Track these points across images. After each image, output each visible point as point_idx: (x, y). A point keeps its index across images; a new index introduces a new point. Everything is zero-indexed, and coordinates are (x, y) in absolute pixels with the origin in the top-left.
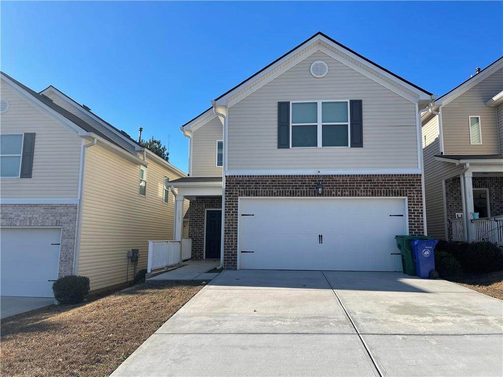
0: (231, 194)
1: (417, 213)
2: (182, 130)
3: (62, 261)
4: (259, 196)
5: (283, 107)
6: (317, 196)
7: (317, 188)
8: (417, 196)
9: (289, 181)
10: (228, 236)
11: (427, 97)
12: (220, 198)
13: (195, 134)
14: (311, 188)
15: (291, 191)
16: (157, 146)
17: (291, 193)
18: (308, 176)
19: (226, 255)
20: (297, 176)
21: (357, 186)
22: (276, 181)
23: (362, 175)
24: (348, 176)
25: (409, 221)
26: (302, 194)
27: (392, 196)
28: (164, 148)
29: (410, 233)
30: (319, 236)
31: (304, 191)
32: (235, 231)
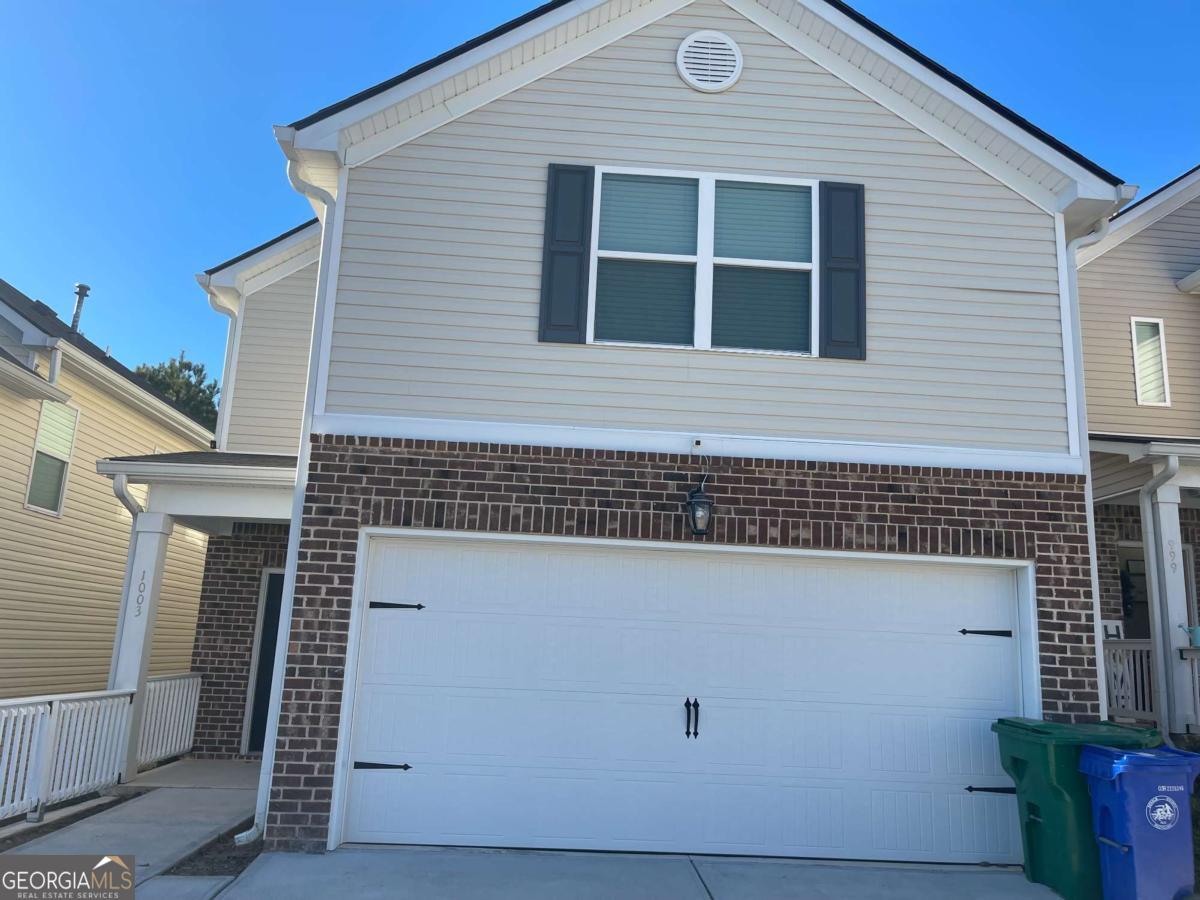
0: (330, 511)
1: (1074, 628)
2: (206, 286)
4: (449, 527)
5: (568, 186)
6: (688, 539)
7: (690, 507)
8: (1070, 560)
9: (578, 472)
12: (283, 527)
14: (663, 507)
15: (581, 513)
17: (581, 522)
18: (652, 456)
20: (610, 454)
21: (844, 507)
22: (524, 469)
23: (864, 467)
24: (812, 465)
25: (1043, 660)
26: (628, 530)
27: (978, 554)
29: (1046, 706)
30: (688, 704)
31: (635, 516)
32: (332, 673)
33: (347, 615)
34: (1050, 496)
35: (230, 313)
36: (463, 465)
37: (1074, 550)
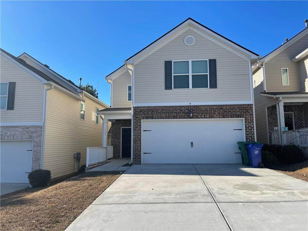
0: (137, 118)
1: (251, 128)
2: (106, 79)
3: (34, 160)
4: (154, 119)
5: (168, 65)
6: (190, 118)
7: (190, 114)
8: (250, 118)
9: (172, 109)
10: (135, 144)
11: (256, 57)
12: (130, 120)
13: (114, 81)
14: (186, 114)
15: (173, 116)
16: (91, 89)
17: (173, 117)
18: (183, 106)
19: (135, 155)
20: (177, 106)
21: (214, 112)
22: (164, 110)
23: (217, 105)
24: (208, 106)
25: (246, 133)
26: (180, 117)
27: (235, 118)
28: (95, 90)
29: (246, 140)
30: (191, 143)
33: (141, 132)
34: (247, 108)
35: (110, 83)
37: (251, 116)
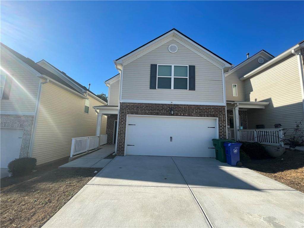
1: (223, 127)
4: (138, 114)
6: (171, 115)
7: (171, 111)
8: (223, 118)
9: (155, 107)
10: (120, 136)
11: (229, 66)
14: (167, 111)
15: (156, 112)
17: (156, 114)
18: (166, 104)
21: (192, 111)
22: (148, 106)
23: (195, 105)
24: (188, 105)
25: (219, 131)
27: (210, 117)
29: (219, 137)
31: (163, 113)
32: (124, 133)
33: (126, 126)
34: (221, 109)
35: (109, 87)
36: (140, 106)
37: (224, 116)
